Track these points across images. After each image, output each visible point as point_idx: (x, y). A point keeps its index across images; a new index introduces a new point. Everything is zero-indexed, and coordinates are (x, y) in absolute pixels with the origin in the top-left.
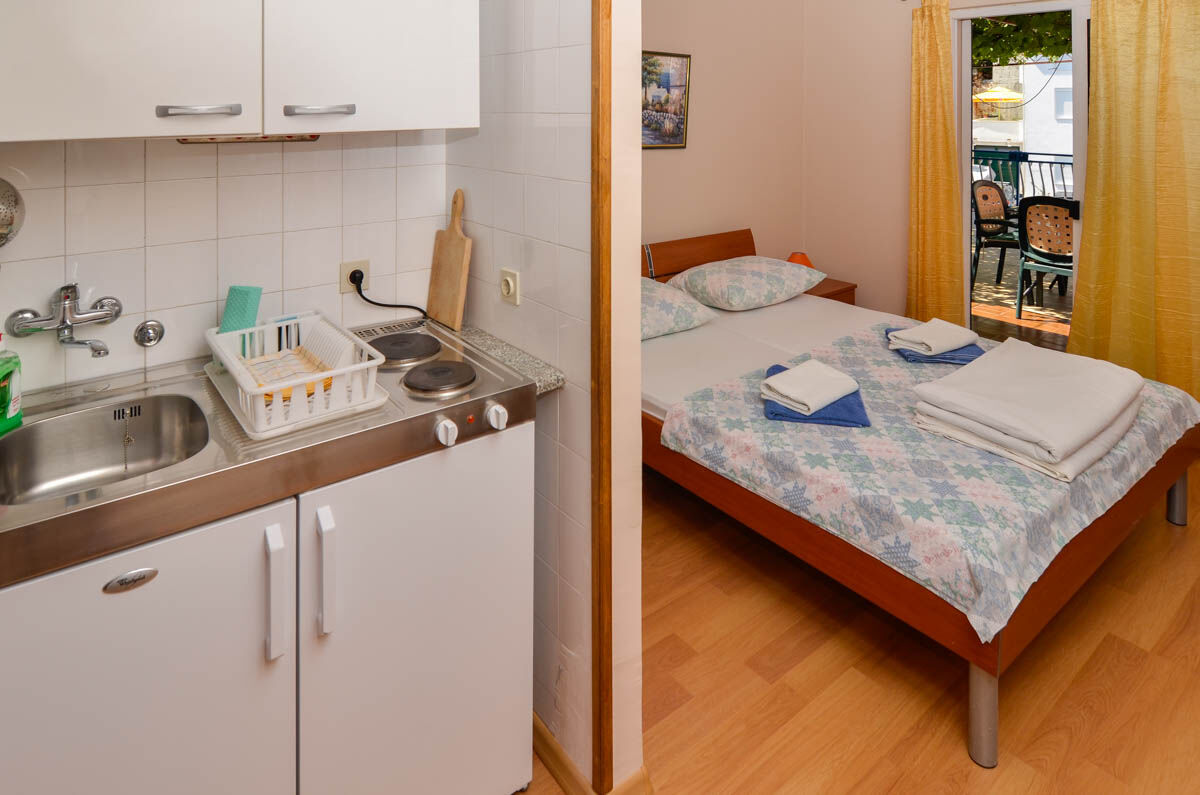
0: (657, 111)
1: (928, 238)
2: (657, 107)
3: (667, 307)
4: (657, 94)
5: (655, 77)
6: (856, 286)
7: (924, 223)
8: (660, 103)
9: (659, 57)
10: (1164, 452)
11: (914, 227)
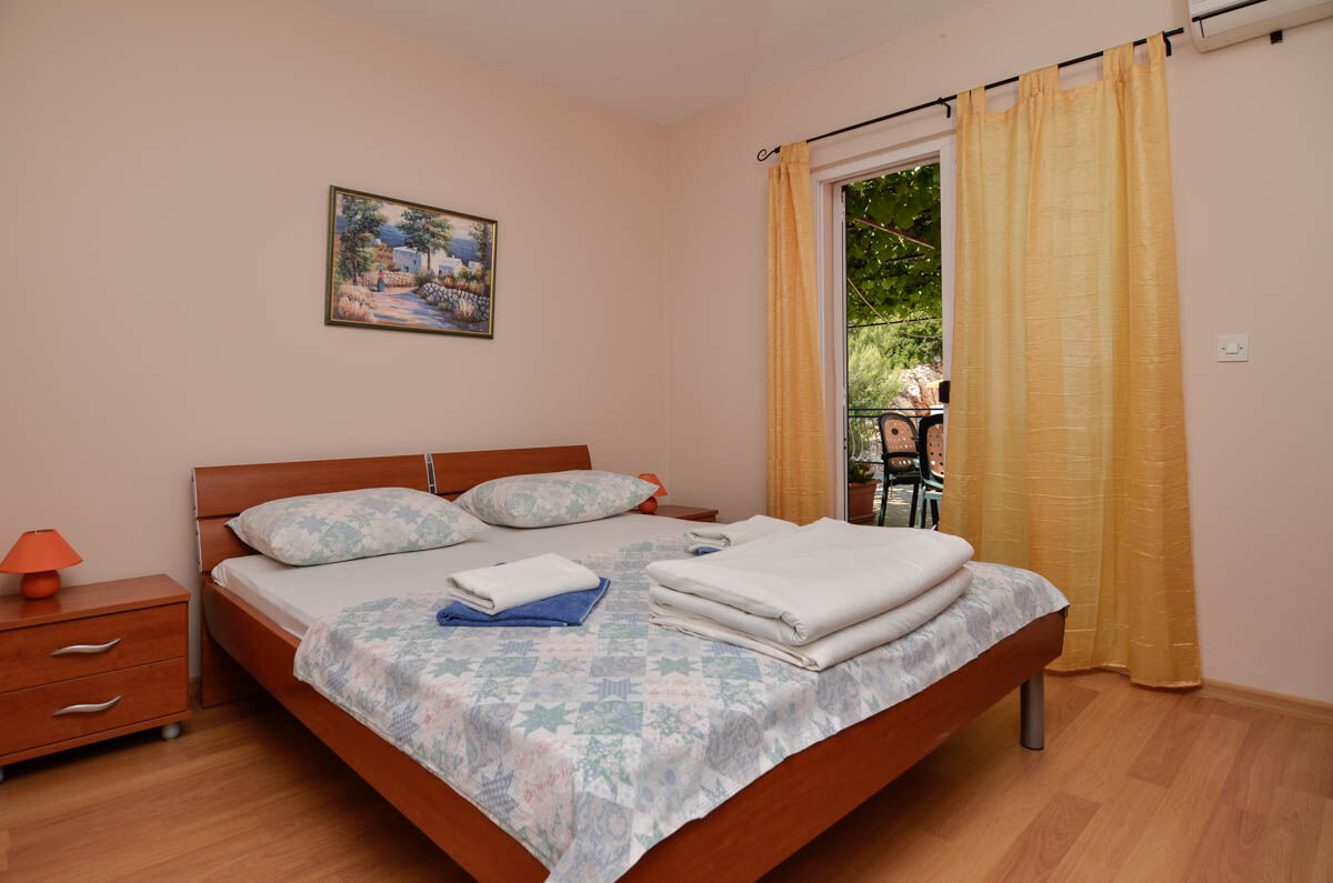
0: (447, 286)
1: (787, 442)
2: (448, 280)
3: (409, 515)
4: (446, 264)
5: (442, 242)
6: (717, 512)
7: (782, 425)
8: (452, 277)
9: (448, 217)
10: (995, 641)
11: (772, 430)
